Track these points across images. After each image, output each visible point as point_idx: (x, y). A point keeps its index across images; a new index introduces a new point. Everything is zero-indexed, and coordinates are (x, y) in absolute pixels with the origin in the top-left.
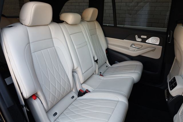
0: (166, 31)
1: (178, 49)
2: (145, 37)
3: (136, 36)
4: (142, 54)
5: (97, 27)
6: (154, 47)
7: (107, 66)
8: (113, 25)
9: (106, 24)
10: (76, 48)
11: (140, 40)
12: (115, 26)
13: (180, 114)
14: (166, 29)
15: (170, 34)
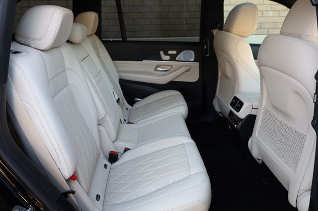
0: (198, 41)
1: (229, 62)
2: (174, 52)
3: (162, 53)
4: (174, 79)
5: (98, 46)
6: (189, 66)
7: (127, 109)
8: (121, 39)
9: (109, 39)
10: (95, 83)
11: (168, 58)
12: (124, 40)
13: (257, 134)
14: (199, 37)
15: (206, 45)
